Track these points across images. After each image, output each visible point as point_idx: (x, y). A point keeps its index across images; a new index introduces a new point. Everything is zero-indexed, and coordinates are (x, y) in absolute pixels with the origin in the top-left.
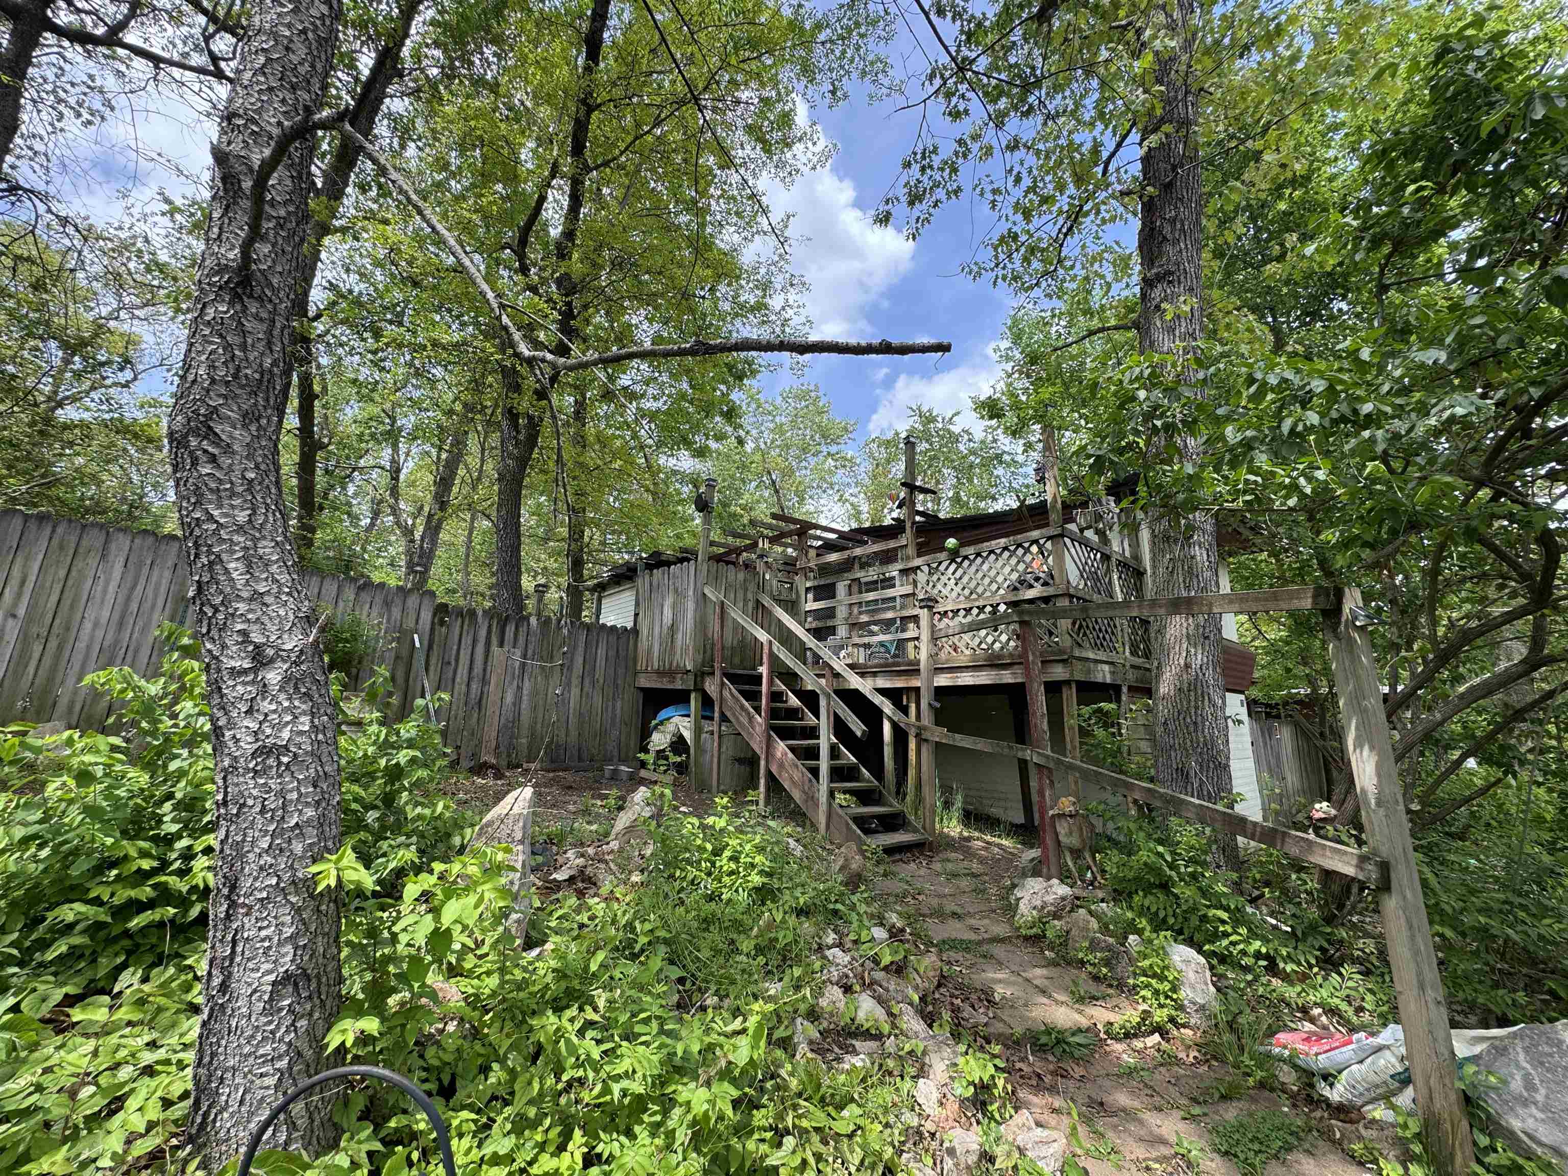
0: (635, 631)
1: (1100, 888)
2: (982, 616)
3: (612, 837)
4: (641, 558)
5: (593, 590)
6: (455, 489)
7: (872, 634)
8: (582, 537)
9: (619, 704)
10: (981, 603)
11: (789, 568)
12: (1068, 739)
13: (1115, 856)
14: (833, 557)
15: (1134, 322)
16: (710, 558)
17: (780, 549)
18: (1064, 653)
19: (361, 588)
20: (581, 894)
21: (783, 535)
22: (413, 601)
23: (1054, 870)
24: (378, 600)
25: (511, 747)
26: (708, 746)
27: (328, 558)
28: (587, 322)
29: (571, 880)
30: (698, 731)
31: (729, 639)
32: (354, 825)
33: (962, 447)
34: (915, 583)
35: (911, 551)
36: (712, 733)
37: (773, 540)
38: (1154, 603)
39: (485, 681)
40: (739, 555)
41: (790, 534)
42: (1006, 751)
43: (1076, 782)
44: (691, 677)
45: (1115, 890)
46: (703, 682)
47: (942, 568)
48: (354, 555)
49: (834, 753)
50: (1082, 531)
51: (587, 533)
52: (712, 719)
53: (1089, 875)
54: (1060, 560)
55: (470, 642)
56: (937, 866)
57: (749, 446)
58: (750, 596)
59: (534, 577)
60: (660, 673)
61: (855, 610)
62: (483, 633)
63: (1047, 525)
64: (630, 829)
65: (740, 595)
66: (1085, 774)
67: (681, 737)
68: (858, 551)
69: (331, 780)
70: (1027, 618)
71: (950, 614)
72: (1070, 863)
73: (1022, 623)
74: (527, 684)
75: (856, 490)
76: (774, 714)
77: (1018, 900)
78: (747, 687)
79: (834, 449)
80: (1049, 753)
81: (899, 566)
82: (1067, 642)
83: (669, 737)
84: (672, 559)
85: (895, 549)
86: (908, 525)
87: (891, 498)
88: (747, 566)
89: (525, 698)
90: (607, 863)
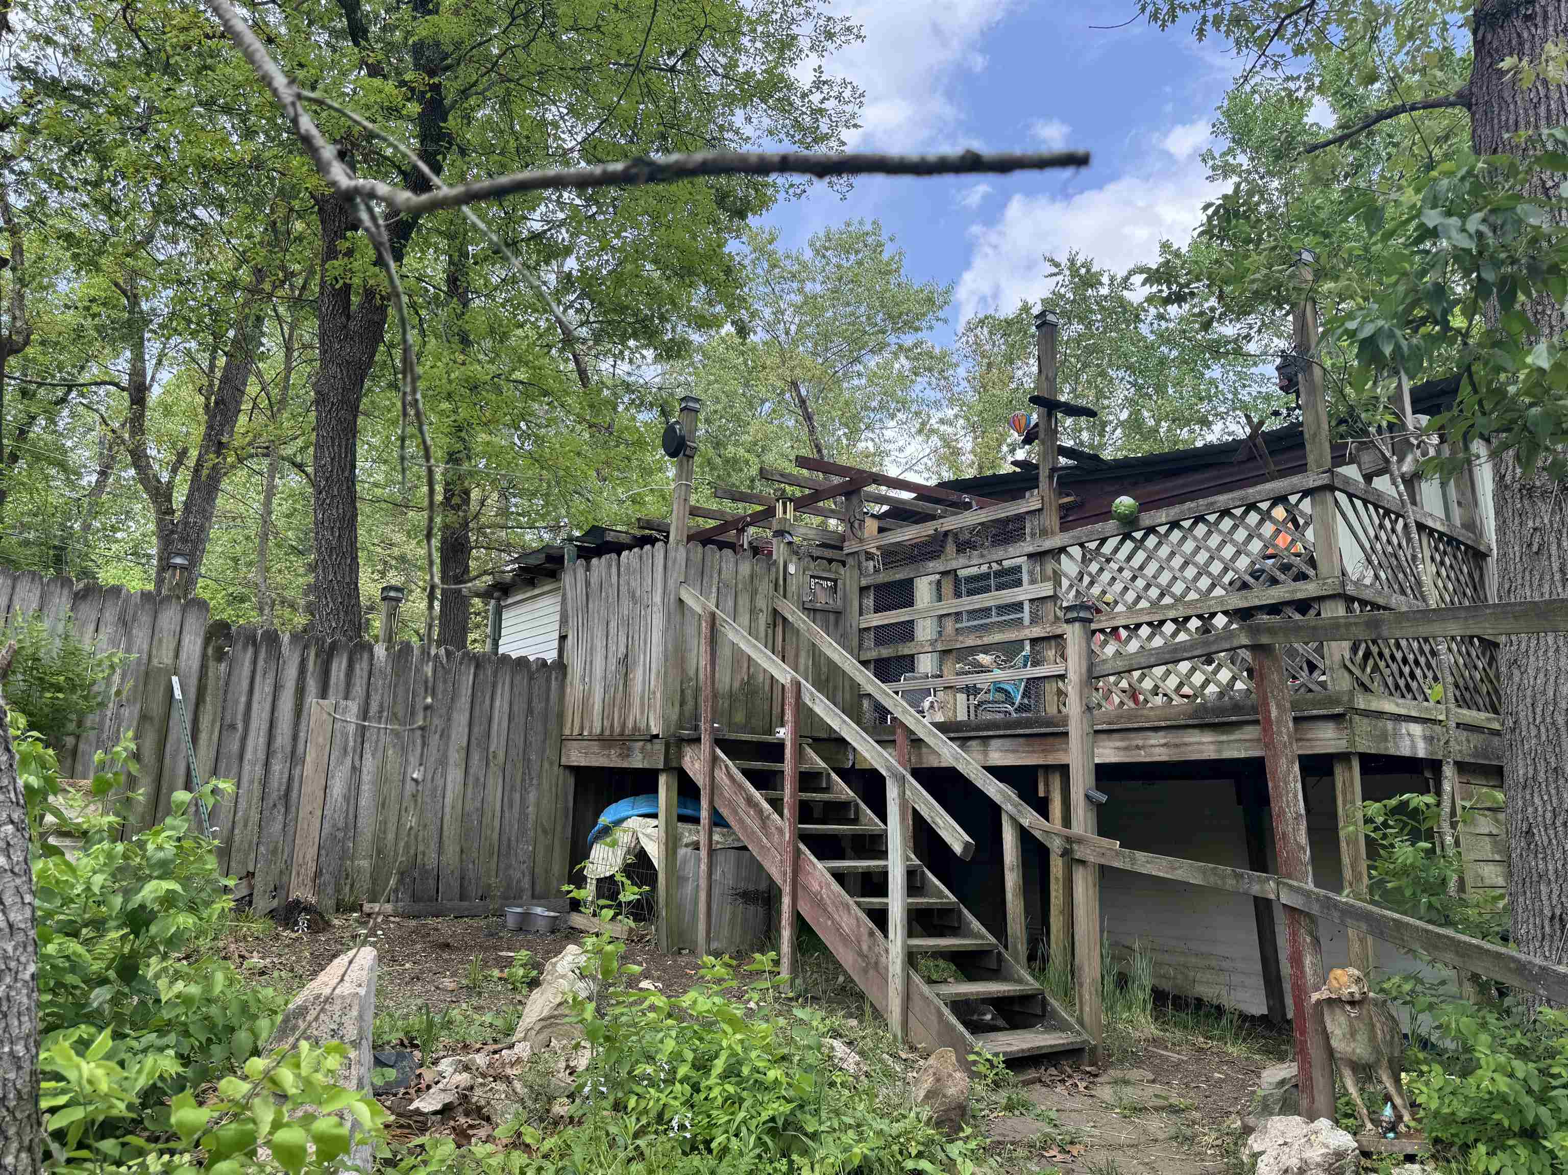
0: (561, 666)
1: (1408, 1135)
2: (1182, 637)
3: (519, 1035)
4: (570, 539)
5: (485, 595)
6: (243, 419)
7: (982, 669)
8: (467, 501)
9: (532, 797)
10: (1180, 613)
11: (829, 553)
12: (1346, 860)
13: (1437, 1076)
14: (907, 534)
15: (1459, 95)
16: (690, 538)
17: (816, 520)
18: (1337, 702)
19: (79, 597)
20: (462, 1137)
21: (818, 495)
22: (169, 617)
23: (1322, 1100)
24: (110, 615)
25: (343, 876)
26: (689, 871)
27: (26, 543)
28: (468, 119)
29: (446, 1111)
30: (672, 844)
31: (725, 680)
32: (71, 1015)
33: (1144, 329)
34: (1056, 578)
35: (1051, 520)
36: (696, 846)
37: (801, 504)
38: (1505, 610)
39: (295, 758)
40: (742, 531)
41: (831, 493)
42: (1231, 883)
43: (1362, 941)
44: (659, 746)
45: (1437, 1141)
46: (680, 756)
47: (1107, 549)
48: (70, 534)
49: (914, 884)
50: (1368, 478)
51: (475, 494)
52: (696, 820)
53: (1388, 1111)
54: (1328, 533)
55: (268, 689)
56: (1105, 1093)
57: (757, 337)
58: (761, 603)
59: (383, 574)
60: (605, 741)
61: (949, 625)
62: (291, 673)
63: (1302, 468)
64: (549, 1022)
65: (744, 601)
66: (1377, 927)
67: (642, 856)
68: (952, 522)
69: (20, 937)
70: (1265, 640)
71: (1123, 633)
72: (1352, 1090)
73: (1256, 648)
74: (369, 764)
75: (950, 413)
76: (805, 812)
77: (1256, 1156)
78: (758, 765)
79: (908, 340)
80: (1310, 886)
81: (1028, 547)
82: (1342, 683)
83: (620, 853)
84: (624, 539)
85: (1020, 518)
86: (1043, 473)
87: (1014, 424)
88: (756, 550)
89: (365, 787)
90: (508, 1080)
